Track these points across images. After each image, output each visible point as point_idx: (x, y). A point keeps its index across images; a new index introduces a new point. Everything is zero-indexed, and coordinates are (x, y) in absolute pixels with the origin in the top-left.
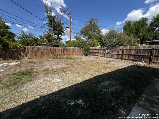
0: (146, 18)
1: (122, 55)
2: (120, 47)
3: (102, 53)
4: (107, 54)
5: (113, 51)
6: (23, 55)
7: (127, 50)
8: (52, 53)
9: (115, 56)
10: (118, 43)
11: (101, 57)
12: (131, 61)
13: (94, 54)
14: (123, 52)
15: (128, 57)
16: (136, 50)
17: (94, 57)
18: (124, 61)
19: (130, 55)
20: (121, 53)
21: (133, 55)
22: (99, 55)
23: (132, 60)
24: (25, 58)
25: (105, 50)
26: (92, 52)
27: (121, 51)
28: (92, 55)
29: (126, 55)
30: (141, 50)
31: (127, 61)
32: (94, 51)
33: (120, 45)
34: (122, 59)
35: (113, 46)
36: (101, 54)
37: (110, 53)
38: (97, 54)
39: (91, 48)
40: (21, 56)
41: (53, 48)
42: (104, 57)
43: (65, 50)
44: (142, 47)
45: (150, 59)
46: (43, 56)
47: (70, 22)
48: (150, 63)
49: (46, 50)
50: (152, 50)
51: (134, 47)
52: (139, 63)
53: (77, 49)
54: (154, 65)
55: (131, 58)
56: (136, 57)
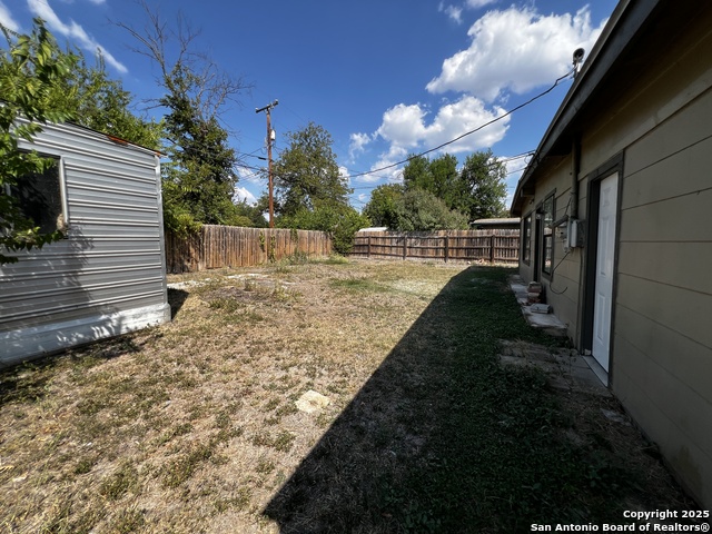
0: (454, 158)
1: (446, 249)
2: (440, 232)
3: (397, 247)
4: (410, 247)
5: (423, 241)
6: (193, 255)
7: (454, 238)
8: (264, 251)
9: (431, 253)
10: (435, 224)
11: (394, 257)
12: (463, 261)
13: (372, 251)
14: (446, 243)
15: (457, 254)
16: (470, 239)
17: (371, 257)
18: (450, 261)
19: (460, 248)
20: (442, 245)
21: (465, 249)
22: (387, 251)
23: (464, 258)
24: (200, 267)
25: (403, 238)
26: (363, 245)
27: (443, 240)
28: (364, 253)
29: (452, 248)
30: (477, 238)
31: (454, 261)
32: (369, 241)
33: (440, 229)
34: (445, 257)
35: (424, 230)
36: (393, 249)
37: (418, 245)
38: (379, 250)
39: (357, 234)
40: (189, 261)
41: (269, 232)
42: (404, 257)
43: (295, 238)
44: (478, 233)
45: (491, 254)
46: (244, 260)
47: (269, 139)
48: (491, 260)
49: (252, 238)
50: (491, 238)
51: (465, 233)
52: (477, 262)
53: (319, 234)
54: (498, 264)
55: (463, 254)
56: (471, 252)
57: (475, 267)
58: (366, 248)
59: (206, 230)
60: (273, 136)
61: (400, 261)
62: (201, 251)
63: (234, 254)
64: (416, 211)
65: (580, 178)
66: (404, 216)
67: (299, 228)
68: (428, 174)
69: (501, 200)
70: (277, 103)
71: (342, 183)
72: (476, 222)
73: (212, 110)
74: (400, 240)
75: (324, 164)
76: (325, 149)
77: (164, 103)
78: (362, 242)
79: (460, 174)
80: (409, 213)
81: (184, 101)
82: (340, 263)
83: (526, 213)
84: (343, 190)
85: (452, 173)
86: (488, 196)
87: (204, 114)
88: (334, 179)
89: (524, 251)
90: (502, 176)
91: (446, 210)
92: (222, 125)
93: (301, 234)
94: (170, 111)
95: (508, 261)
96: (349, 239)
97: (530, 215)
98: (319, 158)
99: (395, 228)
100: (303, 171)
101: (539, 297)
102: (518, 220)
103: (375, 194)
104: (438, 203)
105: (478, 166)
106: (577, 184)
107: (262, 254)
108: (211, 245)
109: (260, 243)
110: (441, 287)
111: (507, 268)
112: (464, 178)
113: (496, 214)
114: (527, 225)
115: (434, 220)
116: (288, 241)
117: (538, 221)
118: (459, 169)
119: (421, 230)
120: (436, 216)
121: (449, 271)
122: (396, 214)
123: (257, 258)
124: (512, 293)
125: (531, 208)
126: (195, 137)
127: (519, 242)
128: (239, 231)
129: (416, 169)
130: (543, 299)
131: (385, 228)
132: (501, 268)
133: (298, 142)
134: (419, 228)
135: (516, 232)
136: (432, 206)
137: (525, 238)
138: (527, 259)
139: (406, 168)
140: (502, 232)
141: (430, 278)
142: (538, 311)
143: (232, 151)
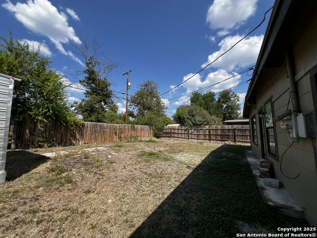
0: (214, 93)
1: (210, 135)
2: (206, 126)
3: (185, 134)
4: (191, 134)
5: (198, 131)
6: (78, 137)
7: (214, 130)
8: (116, 135)
9: (202, 137)
10: (203, 122)
11: (183, 139)
12: (219, 142)
13: (172, 136)
14: (209, 132)
15: (216, 137)
16: (222, 130)
17: (172, 139)
18: (212, 141)
19: (217, 135)
20: (207, 133)
21: (220, 135)
22: (180, 136)
23: (220, 140)
24: (80, 143)
25: (187, 129)
26: (168, 133)
27: (208, 131)
28: (168, 137)
29: (213, 135)
30: (226, 130)
31: (215, 141)
32: (171, 131)
33: (207, 125)
34: (210, 140)
35: (198, 125)
36: (183, 135)
37: (195, 133)
38: (176, 135)
39: (166, 127)
40: (75, 140)
41: (119, 126)
42: (188, 139)
43: (133, 129)
44: (226, 127)
45: (235, 138)
46: (105, 139)
47: (127, 86)
48: (235, 141)
49: (110, 128)
50: (234, 130)
51: (219, 127)
52: (227, 142)
53: (147, 127)
54: (239, 144)
55: (219, 138)
56: (223, 137)
57: (226, 145)
58: (169, 134)
59: (86, 125)
60: (129, 84)
61: (186, 141)
62: (82, 135)
63: (100, 137)
64: (193, 116)
65: (297, 79)
66: (188, 118)
67: (136, 124)
68: (202, 100)
69: (239, 112)
70: (131, 71)
71: (162, 105)
72: (225, 121)
73: (105, 75)
74: (185, 130)
75: (154, 97)
76: (154, 90)
77: (85, 72)
78: (167, 131)
79: (217, 99)
80: (190, 117)
81: (93, 71)
82: (153, 142)
83: (252, 115)
84: (163, 108)
85: (213, 100)
86: (232, 109)
87: (101, 76)
88: (159, 103)
89: (253, 137)
90: (238, 100)
91: (209, 115)
92: (109, 81)
93: (137, 127)
94: (87, 75)
95: (245, 142)
96: (161, 130)
97: (254, 117)
98: (152, 94)
99: (184, 124)
100: (145, 100)
101: (269, 172)
102: (247, 120)
103: (178, 110)
104: (205, 112)
105: (226, 96)
106: (295, 85)
107: (115, 137)
108: (88, 132)
109: (114, 131)
110: (203, 158)
111: (244, 146)
112: (219, 101)
113: (236, 118)
114: (253, 123)
115: (202, 120)
116: (130, 130)
117: (260, 119)
118: (217, 98)
119: (196, 125)
120: (203, 118)
121: (210, 147)
122: (184, 117)
123: (113, 138)
124: (248, 165)
125: (255, 112)
126: (96, 85)
127: (250, 132)
128: (103, 125)
129: (195, 98)
130: (272, 174)
131: (179, 125)
132: (240, 146)
133: (143, 88)
134: (195, 125)
135: (247, 127)
136: (202, 114)
137: (253, 130)
138: (256, 141)
139: (191, 98)
140: (240, 126)
141: (199, 152)
142: (270, 185)
143: (111, 91)
